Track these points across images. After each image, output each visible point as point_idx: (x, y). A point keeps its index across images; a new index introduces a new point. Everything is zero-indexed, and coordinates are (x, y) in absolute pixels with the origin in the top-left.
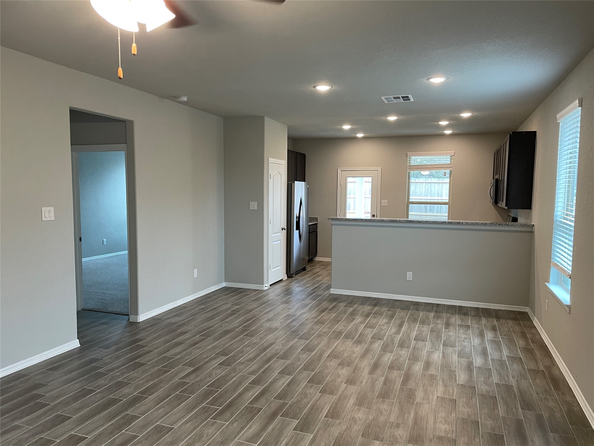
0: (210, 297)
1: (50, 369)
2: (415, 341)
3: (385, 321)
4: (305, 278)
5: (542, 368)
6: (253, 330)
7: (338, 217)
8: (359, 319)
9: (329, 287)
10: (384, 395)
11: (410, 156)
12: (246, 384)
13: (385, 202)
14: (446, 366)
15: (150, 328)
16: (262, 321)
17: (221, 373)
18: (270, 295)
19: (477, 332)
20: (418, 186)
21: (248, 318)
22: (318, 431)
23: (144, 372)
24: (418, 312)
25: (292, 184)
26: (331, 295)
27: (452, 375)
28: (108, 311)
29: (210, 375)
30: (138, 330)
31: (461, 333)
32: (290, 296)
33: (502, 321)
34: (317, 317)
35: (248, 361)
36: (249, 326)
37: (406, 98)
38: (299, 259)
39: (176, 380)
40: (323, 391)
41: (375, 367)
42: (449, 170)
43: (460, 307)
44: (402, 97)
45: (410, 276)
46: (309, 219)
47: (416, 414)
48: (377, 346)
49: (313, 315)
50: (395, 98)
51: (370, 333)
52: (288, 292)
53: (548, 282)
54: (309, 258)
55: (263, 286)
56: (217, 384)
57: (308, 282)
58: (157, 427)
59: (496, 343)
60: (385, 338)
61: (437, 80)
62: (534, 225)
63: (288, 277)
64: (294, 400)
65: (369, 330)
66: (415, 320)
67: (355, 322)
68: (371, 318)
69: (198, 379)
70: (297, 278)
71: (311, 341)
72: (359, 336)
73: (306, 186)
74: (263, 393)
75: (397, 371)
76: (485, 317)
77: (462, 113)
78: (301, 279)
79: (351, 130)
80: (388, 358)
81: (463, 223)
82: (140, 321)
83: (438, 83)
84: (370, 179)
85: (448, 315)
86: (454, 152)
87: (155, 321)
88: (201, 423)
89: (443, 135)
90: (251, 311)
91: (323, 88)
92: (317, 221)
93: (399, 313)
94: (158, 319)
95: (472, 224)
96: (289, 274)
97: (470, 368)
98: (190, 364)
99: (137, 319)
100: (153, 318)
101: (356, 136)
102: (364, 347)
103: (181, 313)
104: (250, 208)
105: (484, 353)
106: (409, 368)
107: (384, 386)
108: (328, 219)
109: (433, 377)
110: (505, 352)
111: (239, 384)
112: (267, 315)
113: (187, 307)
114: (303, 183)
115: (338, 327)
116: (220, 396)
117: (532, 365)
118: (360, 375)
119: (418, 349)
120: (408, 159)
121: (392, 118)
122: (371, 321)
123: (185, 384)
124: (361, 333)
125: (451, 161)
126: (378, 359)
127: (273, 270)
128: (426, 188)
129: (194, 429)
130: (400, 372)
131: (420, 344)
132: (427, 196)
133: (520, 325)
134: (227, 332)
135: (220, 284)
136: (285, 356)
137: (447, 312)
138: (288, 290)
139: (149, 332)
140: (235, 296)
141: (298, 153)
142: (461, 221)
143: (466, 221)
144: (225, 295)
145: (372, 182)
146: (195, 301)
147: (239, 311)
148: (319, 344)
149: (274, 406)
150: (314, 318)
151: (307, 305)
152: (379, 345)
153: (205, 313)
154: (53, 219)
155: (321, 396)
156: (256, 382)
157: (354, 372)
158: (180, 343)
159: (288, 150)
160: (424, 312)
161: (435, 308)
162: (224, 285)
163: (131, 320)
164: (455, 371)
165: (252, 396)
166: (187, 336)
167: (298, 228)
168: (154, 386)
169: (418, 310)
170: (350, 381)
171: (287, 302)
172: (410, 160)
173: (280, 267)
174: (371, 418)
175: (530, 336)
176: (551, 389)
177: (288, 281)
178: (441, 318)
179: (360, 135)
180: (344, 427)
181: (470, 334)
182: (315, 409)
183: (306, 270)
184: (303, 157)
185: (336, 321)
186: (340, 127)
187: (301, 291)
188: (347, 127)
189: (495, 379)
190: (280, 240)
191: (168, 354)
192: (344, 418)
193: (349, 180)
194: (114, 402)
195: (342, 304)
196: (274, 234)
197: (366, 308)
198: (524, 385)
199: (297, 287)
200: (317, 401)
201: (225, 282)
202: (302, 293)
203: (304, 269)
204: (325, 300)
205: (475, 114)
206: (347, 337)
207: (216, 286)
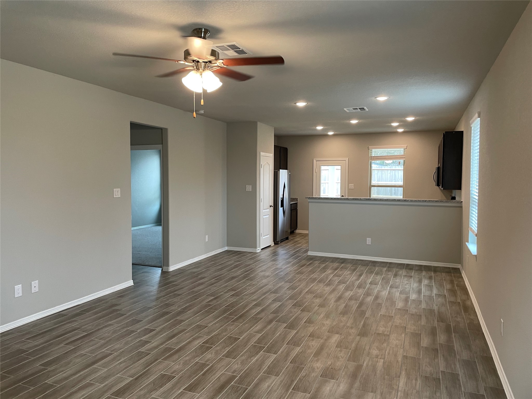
0: (217, 257)
1: (120, 297)
2: (370, 285)
3: (349, 272)
4: (288, 245)
5: (459, 300)
6: (252, 277)
7: (313, 197)
8: (329, 271)
9: (307, 251)
10: (344, 313)
11: (372, 149)
12: (251, 306)
13: (352, 186)
14: (390, 299)
15: (179, 275)
16: (258, 272)
17: (234, 300)
18: (262, 256)
19: (417, 280)
20: (384, 173)
21: (247, 270)
22: (300, 329)
23: (181, 299)
24: (374, 267)
25: (278, 171)
26: (308, 256)
27: (393, 303)
28: (146, 265)
29: (226, 301)
30: (171, 276)
31: (405, 281)
32: (277, 256)
33: (438, 273)
34: (298, 269)
35: (250, 294)
36: (249, 274)
37: (362, 109)
38: (283, 231)
39: (204, 303)
40: (303, 311)
41: (340, 298)
42: (403, 160)
43: (408, 265)
44: (359, 108)
45: (369, 241)
46: (291, 199)
47: (365, 322)
48: (342, 287)
49: (295, 269)
50: (354, 109)
51: (337, 280)
52: (275, 254)
53: (468, 242)
54: (291, 230)
55: (256, 250)
56: (232, 305)
57: (291, 247)
58: (198, 325)
59: (430, 287)
60: (348, 283)
61: (382, 99)
62: (462, 201)
63: (275, 244)
64: (283, 314)
65: (336, 278)
66: (371, 272)
67: (326, 273)
68: (338, 271)
69: (218, 303)
70: (282, 245)
71: (294, 283)
72: (329, 281)
73: (288, 173)
74: (262, 311)
75: (354, 301)
76: (425, 271)
77: (407, 118)
78: (285, 246)
79: (322, 130)
80: (349, 294)
81: (408, 200)
82: (171, 271)
83: (382, 101)
84: (339, 167)
85: (397, 270)
86: (406, 145)
87: (181, 271)
88: (225, 324)
89: (396, 133)
90: (249, 265)
91: (301, 104)
92: (297, 201)
93: (360, 268)
94: (183, 270)
95: (415, 201)
96: (276, 242)
97: (406, 300)
98: (211, 295)
99: (168, 269)
100: (179, 269)
101: (327, 134)
102: (332, 288)
103: (198, 266)
104: (246, 190)
105: (419, 292)
106: (363, 299)
107: (345, 309)
108: (306, 198)
109: (380, 305)
110: (435, 291)
111: (246, 306)
112: (260, 268)
113: (202, 263)
114: (286, 170)
115: (314, 276)
116: (235, 311)
117: (452, 299)
118: (328, 302)
119: (371, 289)
120: (370, 152)
121: (354, 122)
122: (339, 272)
123: (210, 305)
124: (331, 279)
125: (404, 153)
126: (342, 294)
127: (263, 238)
128: (391, 174)
129: (221, 326)
130: (357, 302)
131: (374, 286)
132: (392, 181)
133: (451, 276)
134: (233, 278)
135: (223, 248)
136: (276, 292)
137: (397, 268)
138: (275, 253)
139: (179, 277)
140: (236, 256)
141: (282, 148)
142: (407, 199)
143: (411, 199)
144: (228, 255)
145: (341, 169)
146: (206, 259)
147: (240, 266)
148: (299, 286)
149: (271, 317)
150: (296, 270)
151: (291, 262)
152: (343, 287)
153: (215, 266)
154: (120, 196)
155: (301, 313)
156: (256, 305)
157: (324, 301)
158: (202, 284)
159: (274, 145)
160: (379, 268)
161: (388, 265)
162: (226, 248)
163: (164, 270)
164: (395, 302)
165: (256, 312)
166: (206, 280)
167: (282, 206)
168: (190, 306)
169: (374, 266)
170: (321, 306)
171: (274, 260)
172: (371, 152)
173: (268, 236)
174: (334, 323)
175: (457, 282)
176: (461, 312)
177: (275, 247)
178: (391, 271)
179: (331, 133)
180: (317, 328)
181: (411, 281)
182: (297, 319)
183: (288, 239)
184: (286, 150)
185: (312, 272)
186: (314, 128)
187: (285, 253)
188: (319, 128)
189: (423, 306)
190: (269, 215)
191: (195, 289)
192: (317, 323)
193: (323, 168)
194: (167, 313)
195: (317, 262)
196: (264, 209)
197: (335, 264)
198: (443, 309)
199: (282, 250)
200: (299, 315)
201: (227, 246)
202: (286, 255)
203: (287, 238)
204: (304, 259)
205: (417, 118)
206: (320, 281)
207: (221, 249)
